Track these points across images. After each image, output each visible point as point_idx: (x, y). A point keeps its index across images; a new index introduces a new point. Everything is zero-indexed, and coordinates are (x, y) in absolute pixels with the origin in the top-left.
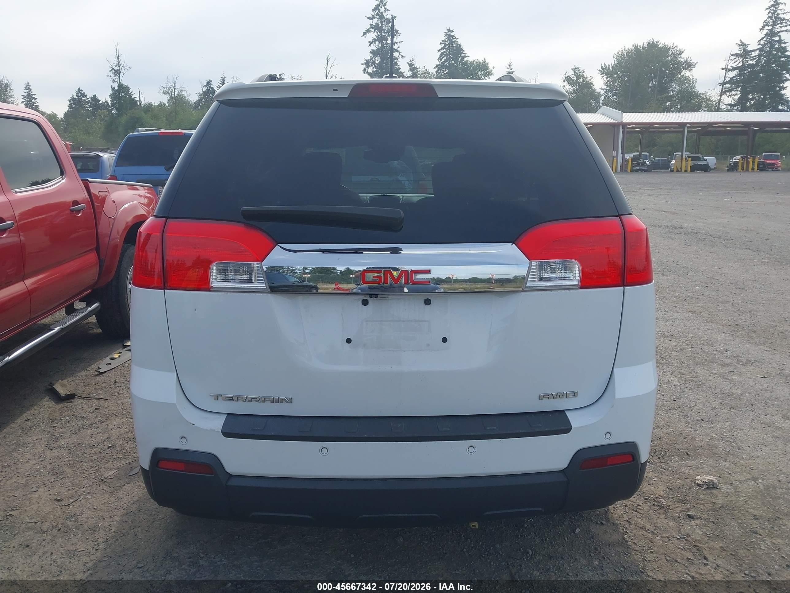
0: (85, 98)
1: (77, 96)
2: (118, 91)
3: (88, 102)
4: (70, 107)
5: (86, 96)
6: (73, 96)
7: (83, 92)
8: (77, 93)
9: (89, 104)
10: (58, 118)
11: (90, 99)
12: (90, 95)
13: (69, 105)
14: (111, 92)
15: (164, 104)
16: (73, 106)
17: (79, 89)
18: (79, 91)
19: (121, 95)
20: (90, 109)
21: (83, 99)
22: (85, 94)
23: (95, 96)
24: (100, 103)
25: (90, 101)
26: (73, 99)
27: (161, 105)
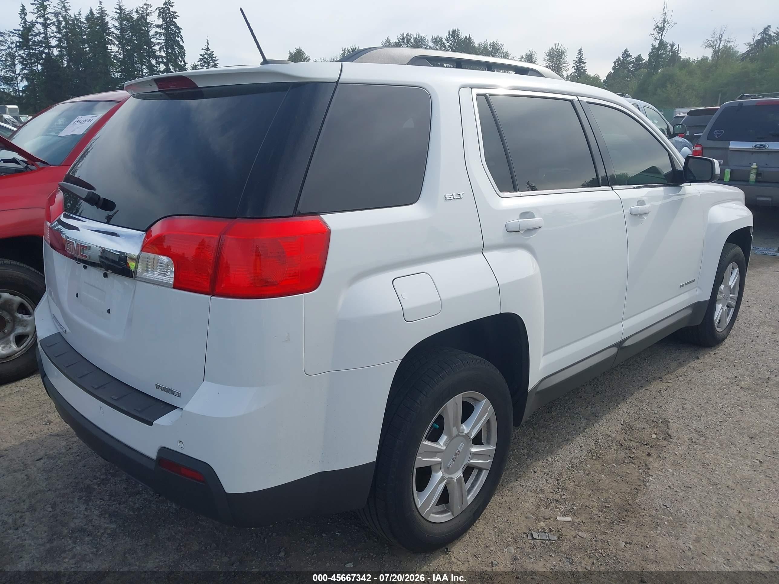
0: (629, 59)
1: (622, 57)
2: (658, 49)
3: (631, 63)
4: (614, 68)
5: (631, 56)
6: (619, 57)
7: (629, 53)
8: (623, 55)
9: (633, 64)
10: (600, 80)
11: (634, 59)
12: (634, 55)
13: (614, 66)
14: (651, 51)
15: (707, 58)
16: (617, 67)
17: (626, 50)
18: (626, 51)
19: (660, 53)
20: (632, 69)
21: (628, 59)
22: (631, 55)
23: (639, 56)
24: (643, 62)
25: (634, 61)
26: (618, 60)
27: (704, 59)
